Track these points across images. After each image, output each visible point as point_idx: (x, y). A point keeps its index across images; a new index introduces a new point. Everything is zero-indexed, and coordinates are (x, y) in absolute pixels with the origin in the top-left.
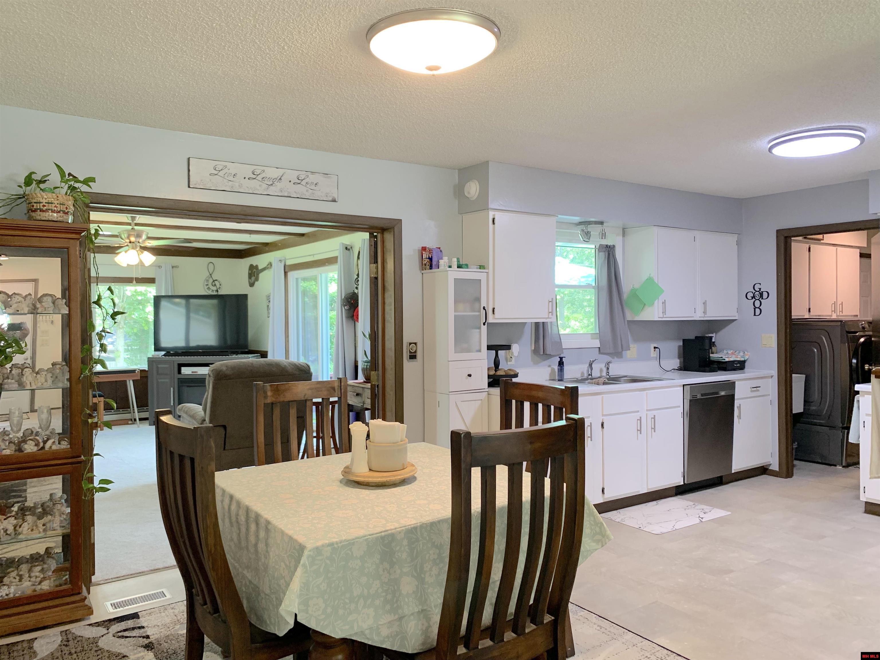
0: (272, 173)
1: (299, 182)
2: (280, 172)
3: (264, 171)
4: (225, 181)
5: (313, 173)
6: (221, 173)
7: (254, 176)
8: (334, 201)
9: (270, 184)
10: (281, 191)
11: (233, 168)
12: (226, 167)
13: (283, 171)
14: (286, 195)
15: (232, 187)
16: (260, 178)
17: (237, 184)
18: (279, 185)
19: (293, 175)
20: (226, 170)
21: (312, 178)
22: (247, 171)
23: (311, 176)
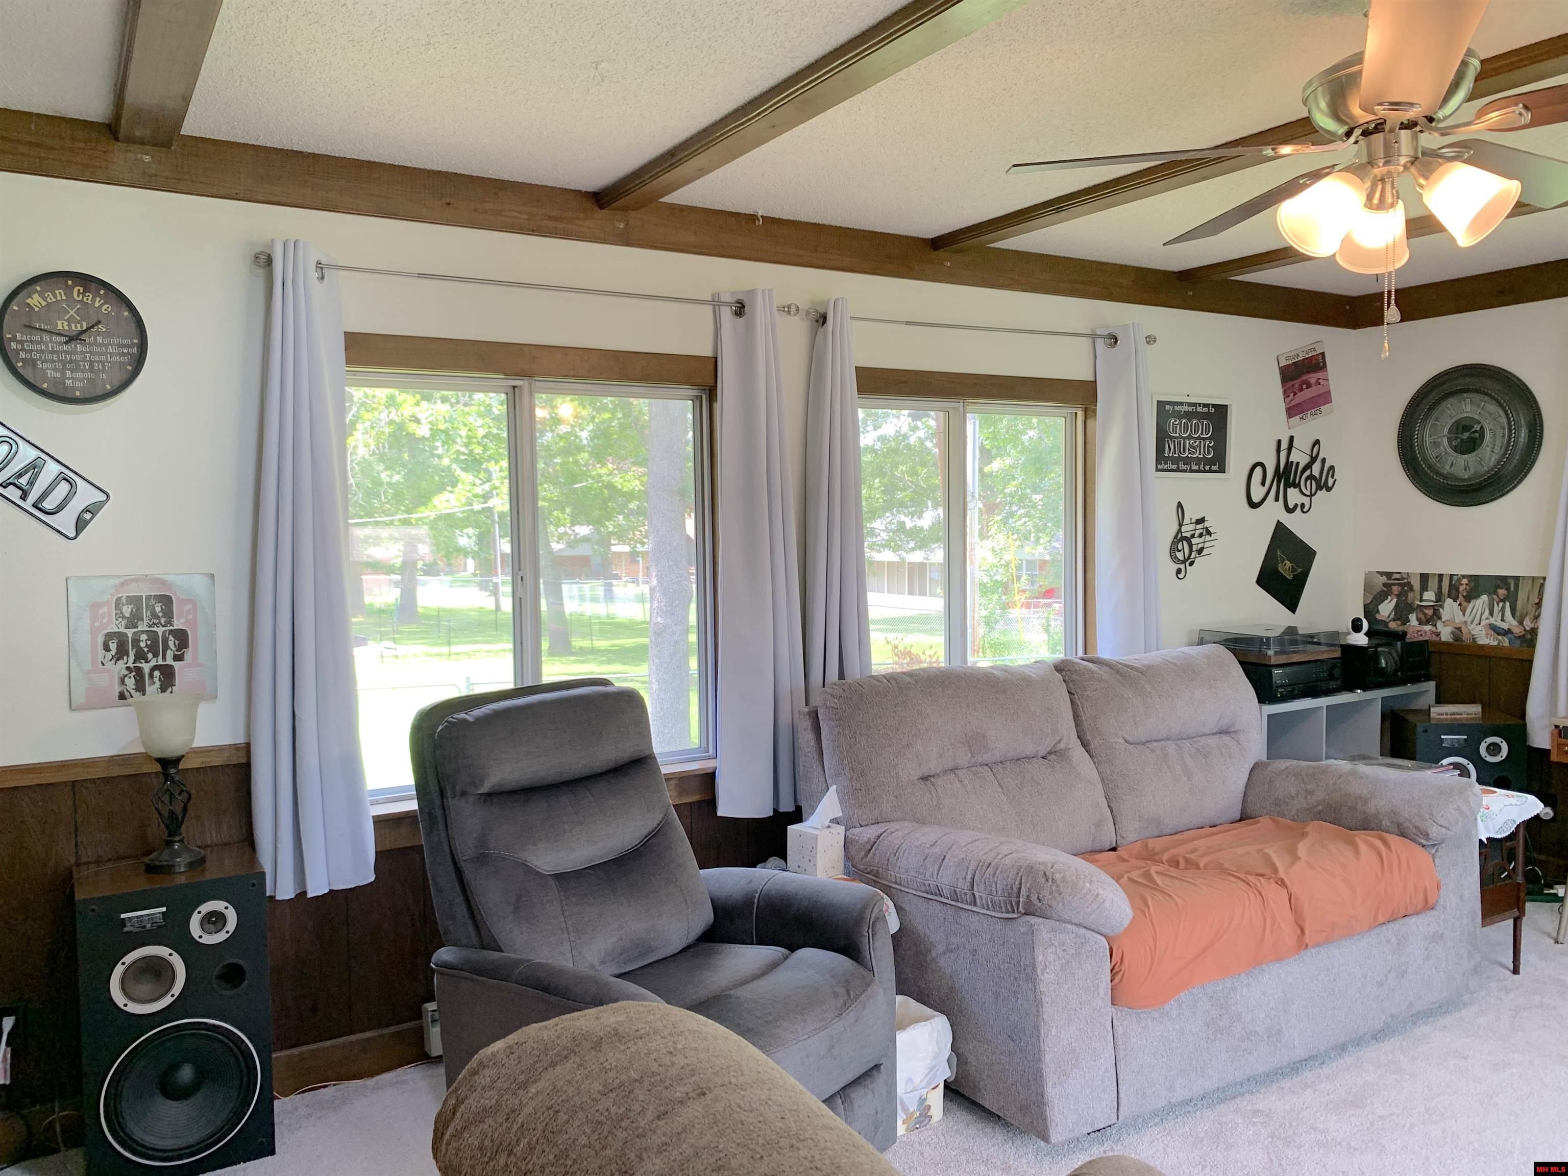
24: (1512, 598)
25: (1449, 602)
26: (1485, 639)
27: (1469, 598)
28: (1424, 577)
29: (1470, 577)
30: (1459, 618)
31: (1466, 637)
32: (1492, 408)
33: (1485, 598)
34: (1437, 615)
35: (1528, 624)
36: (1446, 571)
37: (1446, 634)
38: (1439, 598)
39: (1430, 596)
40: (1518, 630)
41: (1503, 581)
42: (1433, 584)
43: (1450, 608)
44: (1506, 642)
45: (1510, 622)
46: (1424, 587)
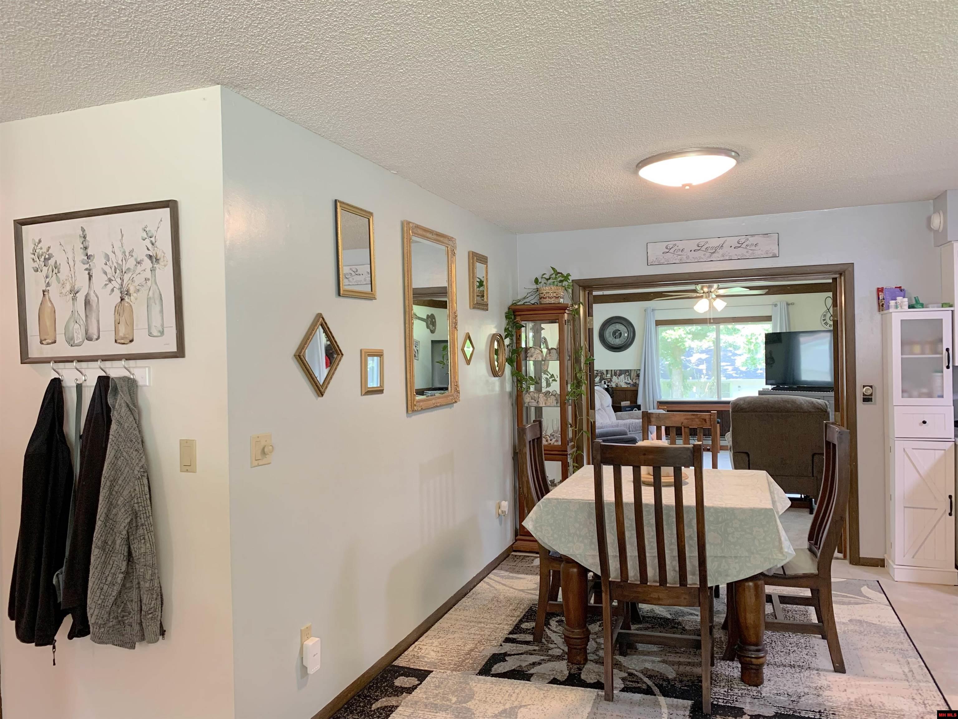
0: (715, 243)
1: (739, 245)
2: (721, 241)
3: (707, 242)
4: (675, 256)
5: (752, 235)
6: (672, 251)
7: (699, 248)
8: (774, 256)
9: (712, 252)
10: (723, 256)
11: (681, 245)
12: (675, 245)
13: (725, 238)
14: (728, 258)
15: (681, 260)
16: (704, 248)
17: (685, 257)
18: (721, 252)
19: (733, 241)
20: (676, 247)
21: (752, 240)
22: (693, 245)
23: (750, 239)
24: (630, 375)
25: (614, 377)
26: (624, 386)
27: (619, 376)
28: (607, 371)
29: (620, 370)
30: (617, 381)
31: (619, 386)
32: (624, 327)
33: (623, 375)
34: (611, 380)
35: (634, 381)
36: (613, 369)
37: (614, 385)
38: (612, 376)
39: (609, 376)
40: (632, 383)
41: (627, 371)
42: (610, 372)
43: (615, 378)
44: (629, 386)
45: (630, 381)
46: (607, 374)
